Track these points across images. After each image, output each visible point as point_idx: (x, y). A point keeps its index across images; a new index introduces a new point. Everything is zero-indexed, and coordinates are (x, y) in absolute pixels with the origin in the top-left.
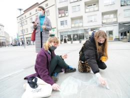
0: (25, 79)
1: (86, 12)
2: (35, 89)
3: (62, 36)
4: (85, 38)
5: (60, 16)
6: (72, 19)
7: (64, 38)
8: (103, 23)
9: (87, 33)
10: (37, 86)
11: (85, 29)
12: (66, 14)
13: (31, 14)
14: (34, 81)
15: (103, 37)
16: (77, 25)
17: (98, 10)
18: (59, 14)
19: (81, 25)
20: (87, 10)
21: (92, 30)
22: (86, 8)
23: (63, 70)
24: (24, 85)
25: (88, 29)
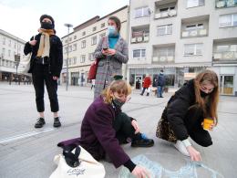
0: (60, 145)
1: (182, 37)
2: (73, 169)
3: (133, 76)
4: (176, 85)
5: (134, 40)
6: (155, 48)
7: (136, 80)
8: (214, 60)
9: (182, 75)
10: (78, 164)
11: (177, 68)
12: (146, 39)
13: (84, 33)
14: (73, 152)
15: (212, 82)
16: (163, 59)
17: (207, 35)
18: (133, 36)
19: (170, 59)
20: (185, 34)
21: (191, 70)
22: (182, 30)
23: (129, 139)
24: (56, 157)
25: (183, 69)
